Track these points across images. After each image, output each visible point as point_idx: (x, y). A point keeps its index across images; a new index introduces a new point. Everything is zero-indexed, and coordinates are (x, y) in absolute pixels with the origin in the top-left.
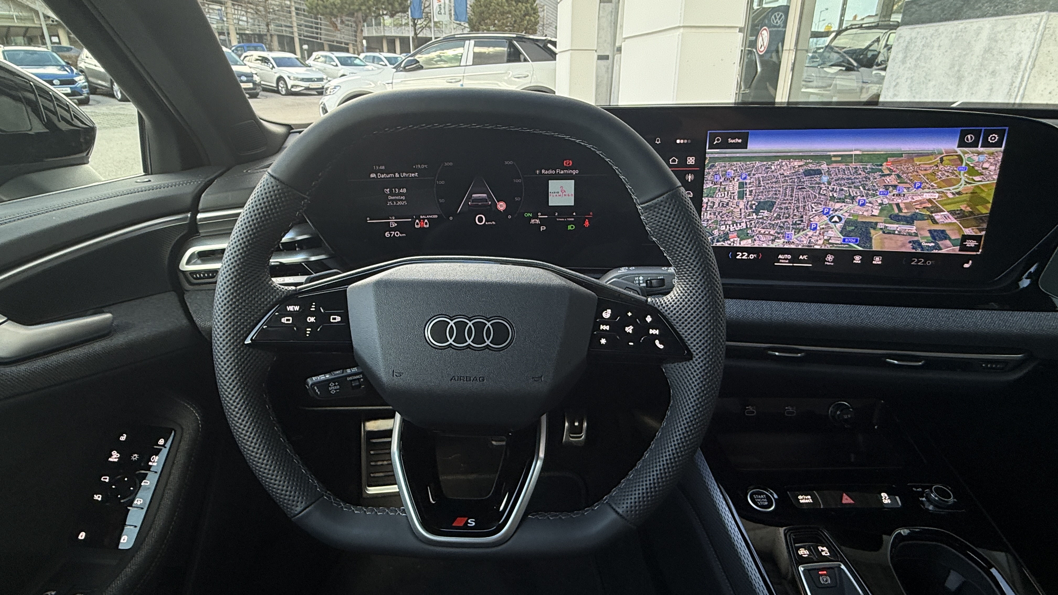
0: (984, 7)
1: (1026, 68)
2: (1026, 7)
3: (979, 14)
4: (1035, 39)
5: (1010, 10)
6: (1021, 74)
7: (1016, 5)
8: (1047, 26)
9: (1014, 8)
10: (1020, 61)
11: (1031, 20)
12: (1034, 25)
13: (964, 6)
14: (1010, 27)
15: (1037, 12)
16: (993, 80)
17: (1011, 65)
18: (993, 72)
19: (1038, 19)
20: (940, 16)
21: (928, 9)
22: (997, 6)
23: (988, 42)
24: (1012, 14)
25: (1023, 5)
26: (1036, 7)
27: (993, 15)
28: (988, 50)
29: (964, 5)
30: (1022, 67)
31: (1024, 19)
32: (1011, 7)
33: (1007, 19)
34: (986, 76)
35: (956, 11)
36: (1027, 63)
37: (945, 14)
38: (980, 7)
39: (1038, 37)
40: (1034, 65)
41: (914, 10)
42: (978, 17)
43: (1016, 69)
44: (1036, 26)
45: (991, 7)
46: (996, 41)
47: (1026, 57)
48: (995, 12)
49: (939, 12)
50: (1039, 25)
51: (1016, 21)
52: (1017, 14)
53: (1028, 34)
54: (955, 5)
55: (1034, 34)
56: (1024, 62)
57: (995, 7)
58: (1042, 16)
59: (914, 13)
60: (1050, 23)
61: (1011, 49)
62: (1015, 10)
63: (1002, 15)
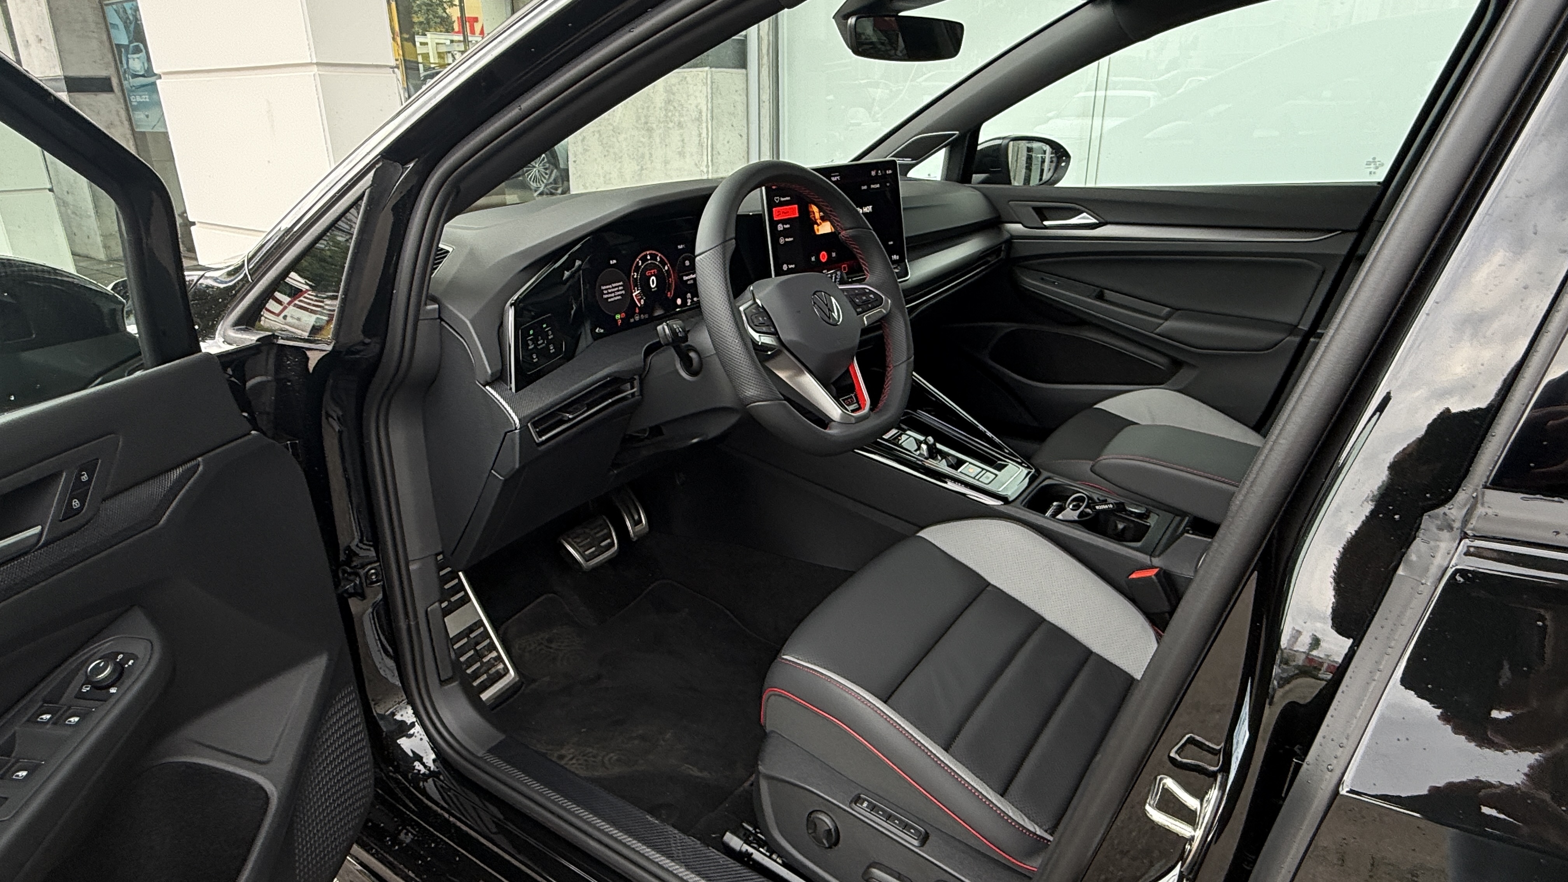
1: (707, 119)
4: (707, 93)
6: (704, 125)
10: (700, 113)
14: (682, 80)
16: (681, 131)
17: (694, 117)
18: (679, 123)
23: (665, 95)
28: (669, 102)
30: (704, 118)
34: (674, 127)
36: (707, 116)
39: (709, 91)
40: (712, 117)
43: (698, 120)
46: (674, 94)
47: (704, 109)
53: (700, 88)
55: (705, 87)
56: (704, 114)
61: (689, 102)
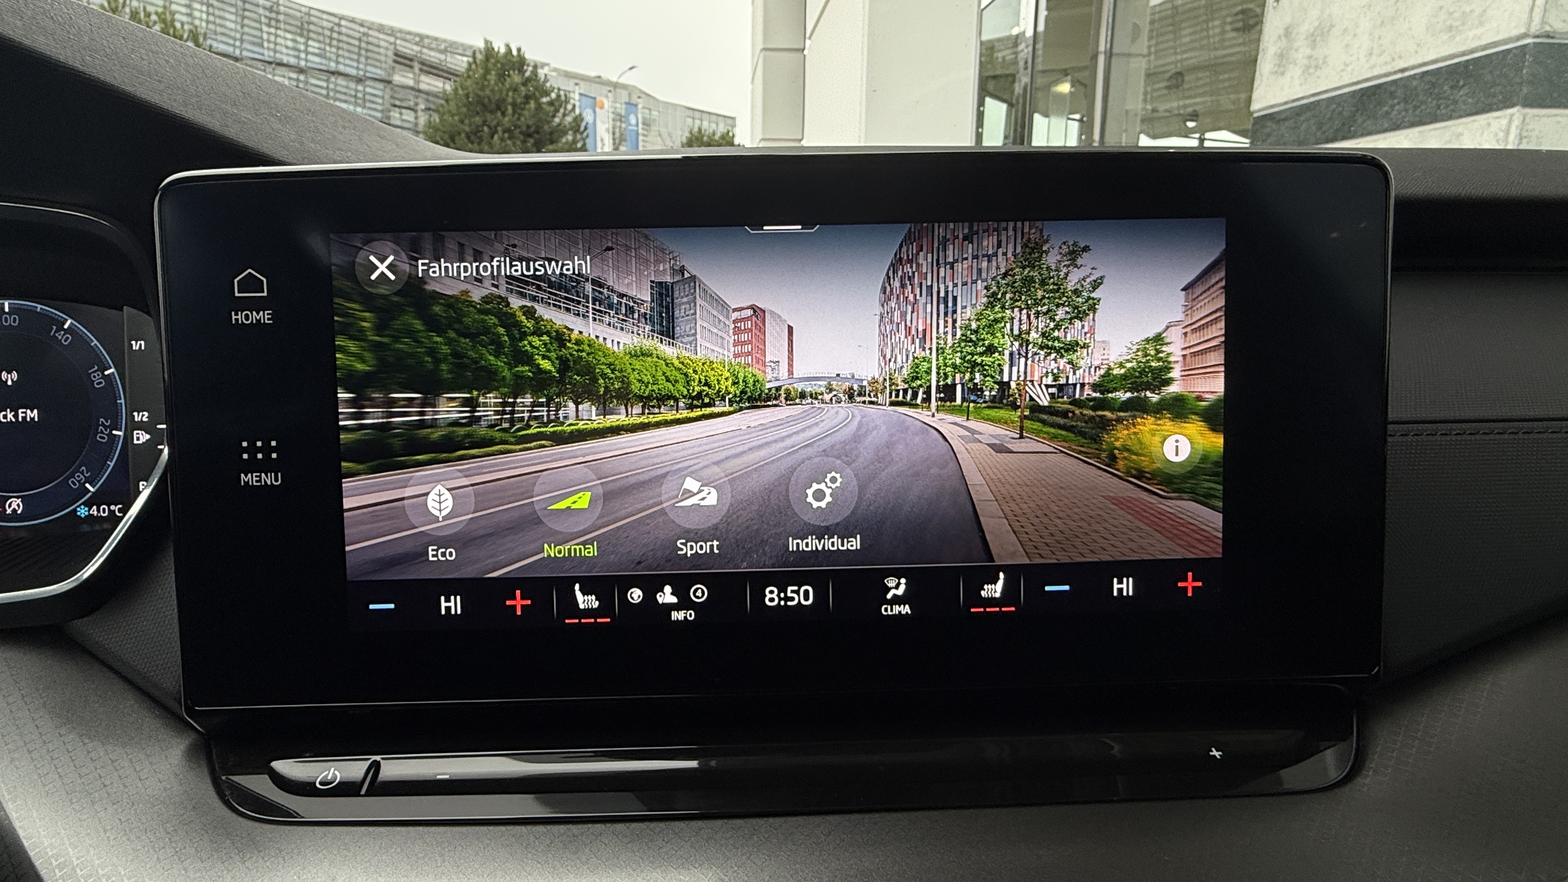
0: (1395, 112)
2: (1477, 102)
3: (1386, 125)
5: (1444, 111)
7: (1455, 102)
8: (1524, 134)
9: (1451, 107)
11: (1489, 124)
12: (1496, 135)
13: (1358, 116)
15: (1498, 109)
19: (1504, 122)
20: (1315, 134)
21: (1293, 125)
22: (1419, 107)
24: (1450, 118)
25: (1470, 100)
26: (1495, 100)
27: (1412, 125)
29: (1357, 110)
31: (1476, 125)
32: (1447, 107)
33: (1444, 128)
35: (1343, 124)
37: (1324, 132)
38: (1387, 113)
41: (1268, 130)
42: (1385, 131)
44: (1501, 135)
45: (1406, 110)
48: (1417, 119)
49: (1314, 128)
50: (1507, 132)
51: (1460, 129)
52: (1460, 117)
54: (1340, 113)
57: (1414, 111)
58: (1512, 116)
59: (1269, 135)
60: (1529, 127)
62: (1454, 111)
63: (1430, 123)
